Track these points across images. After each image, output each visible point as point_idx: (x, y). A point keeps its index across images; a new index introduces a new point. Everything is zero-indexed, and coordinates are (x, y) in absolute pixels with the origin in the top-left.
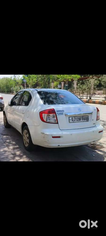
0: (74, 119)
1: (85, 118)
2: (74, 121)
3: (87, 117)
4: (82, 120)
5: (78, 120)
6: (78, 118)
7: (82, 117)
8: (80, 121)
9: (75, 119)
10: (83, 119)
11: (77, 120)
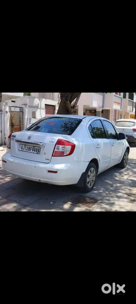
0: (23, 147)
1: (36, 149)
2: (23, 150)
3: (38, 148)
4: (31, 150)
5: (28, 149)
6: (28, 147)
7: (33, 147)
8: (29, 151)
9: (25, 148)
10: (33, 149)
11: (26, 149)
